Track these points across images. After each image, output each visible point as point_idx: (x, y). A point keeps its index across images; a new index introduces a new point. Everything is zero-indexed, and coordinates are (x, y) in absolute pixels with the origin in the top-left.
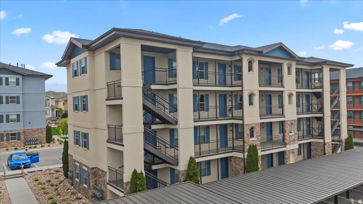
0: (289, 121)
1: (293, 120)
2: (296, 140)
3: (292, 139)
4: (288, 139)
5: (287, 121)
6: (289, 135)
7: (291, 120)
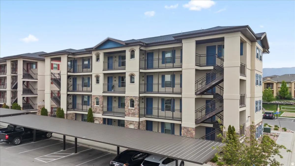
0: (128, 97)
1: (134, 97)
2: (136, 114)
3: (131, 112)
4: (127, 111)
5: (127, 97)
6: (128, 109)
7: (131, 97)
